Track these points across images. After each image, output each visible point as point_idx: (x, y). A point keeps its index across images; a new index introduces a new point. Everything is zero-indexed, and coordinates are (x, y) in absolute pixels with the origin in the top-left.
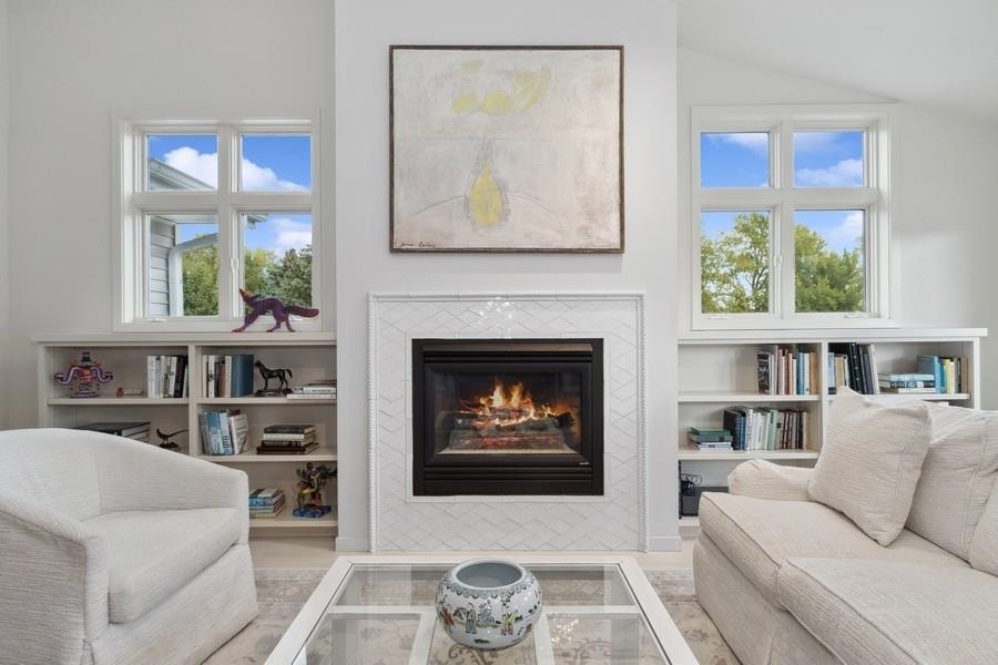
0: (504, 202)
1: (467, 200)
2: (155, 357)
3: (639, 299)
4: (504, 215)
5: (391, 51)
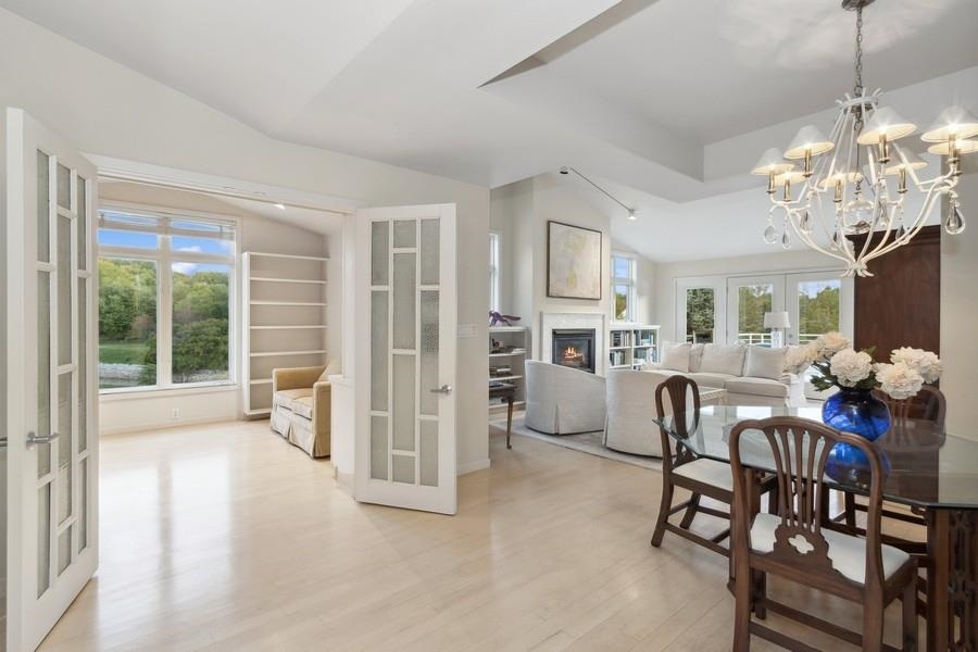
0: (576, 281)
1: (567, 280)
3: (604, 316)
4: (576, 286)
5: (549, 222)
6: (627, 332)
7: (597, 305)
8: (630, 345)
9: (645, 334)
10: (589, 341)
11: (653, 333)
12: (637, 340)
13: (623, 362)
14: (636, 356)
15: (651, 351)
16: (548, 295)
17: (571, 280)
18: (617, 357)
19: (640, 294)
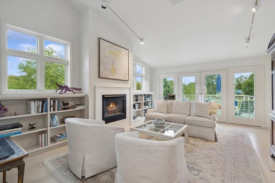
0: (116, 71)
1: (111, 70)
2: (33, 102)
3: (130, 88)
4: (115, 73)
5: (99, 39)
6: (141, 95)
7: (127, 84)
8: (142, 101)
9: (148, 96)
10: (123, 100)
11: (151, 95)
12: (145, 98)
13: (139, 108)
14: (145, 105)
15: (150, 103)
16: (99, 77)
17: (114, 71)
18: (137, 106)
19: (146, 80)
